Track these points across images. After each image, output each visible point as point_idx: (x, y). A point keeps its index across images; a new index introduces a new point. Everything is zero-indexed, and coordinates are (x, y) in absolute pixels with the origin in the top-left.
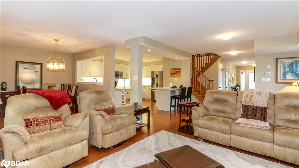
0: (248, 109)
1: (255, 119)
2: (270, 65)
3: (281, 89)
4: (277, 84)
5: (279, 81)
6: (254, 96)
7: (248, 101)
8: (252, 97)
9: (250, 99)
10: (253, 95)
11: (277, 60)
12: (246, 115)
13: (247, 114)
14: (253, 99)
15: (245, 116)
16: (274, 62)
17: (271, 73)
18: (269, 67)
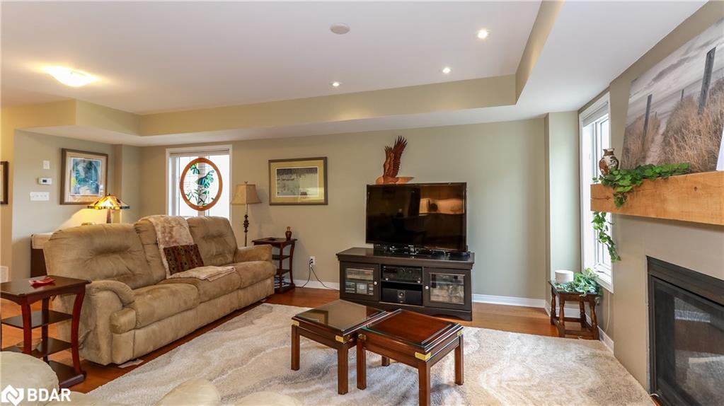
0: (178, 254)
1: (194, 267)
2: (48, 162)
3: (69, 216)
4: (62, 206)
5: (68, 198)
6: (174, 229)
7: (167, 239)
8: (172, 230)
9: (169, 235)
10: (173, 227)
11: (63, 152)
12: (180, 265)
13: (181, 263)
14: (174, 233)
15: (180, 268)
16: (56, 157)
17: (52, 181)
18: (47, 165)
